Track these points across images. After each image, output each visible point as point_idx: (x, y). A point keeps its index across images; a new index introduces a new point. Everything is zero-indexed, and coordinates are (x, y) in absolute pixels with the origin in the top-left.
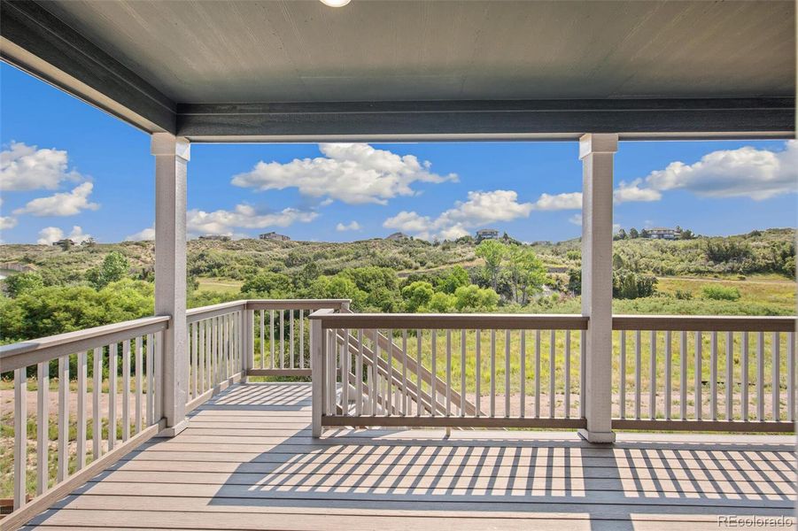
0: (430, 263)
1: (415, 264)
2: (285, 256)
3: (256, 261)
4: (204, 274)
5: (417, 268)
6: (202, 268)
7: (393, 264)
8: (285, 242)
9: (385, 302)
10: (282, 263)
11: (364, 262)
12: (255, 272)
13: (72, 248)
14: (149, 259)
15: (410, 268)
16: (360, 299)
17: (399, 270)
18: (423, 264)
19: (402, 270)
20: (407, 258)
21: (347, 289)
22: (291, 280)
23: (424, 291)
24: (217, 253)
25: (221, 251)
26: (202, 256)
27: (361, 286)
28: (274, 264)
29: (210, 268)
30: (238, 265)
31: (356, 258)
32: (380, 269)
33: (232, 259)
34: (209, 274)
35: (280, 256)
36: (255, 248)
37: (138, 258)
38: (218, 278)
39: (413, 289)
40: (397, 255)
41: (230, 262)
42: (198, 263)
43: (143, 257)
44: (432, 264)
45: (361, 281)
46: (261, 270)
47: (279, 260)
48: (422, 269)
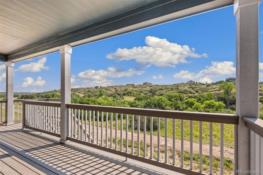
0: (200, 92)
1: (194, 92)
2: (150, 90)
3: (141, 91)
4: (126, 95)
5: (194, 94)
6: (126, 93)
7: (185, 92)
8: (150, 85)
9: (177, 105)
10: (148, 92)
11: (174, 91)
12: (140, 95)
13: (98, 88)
14: (113, 91)
15: (192, 93)
16: (168, 104)
17: (187, 94)
18: (197, 92)
19: (188, 94)
20: (191, 90)
21: (164, 100)
22: (148, 97)
23: (192, 102)
24: (130, 89)
25: (131, 88)
26: (126, 90)
27: (169, 100)
28: (146, 92)
29: (128, 93)
30: (135, 93)
31: (171, 90)
32: (178, 94)
33: (134, 91)
34: (127, 95)
35: (148, 89)
36: (141, 87)
37: (111, 91)
38: (129, 96)
39: (188, 101)
40: (187, 89)
41: (133, 92)
42: (125, 92)
43: (112, 90)
44: (201, 92)
45: (170, 98)
46: (142, 94)
47: (148, 91)
48: (196, 94)
